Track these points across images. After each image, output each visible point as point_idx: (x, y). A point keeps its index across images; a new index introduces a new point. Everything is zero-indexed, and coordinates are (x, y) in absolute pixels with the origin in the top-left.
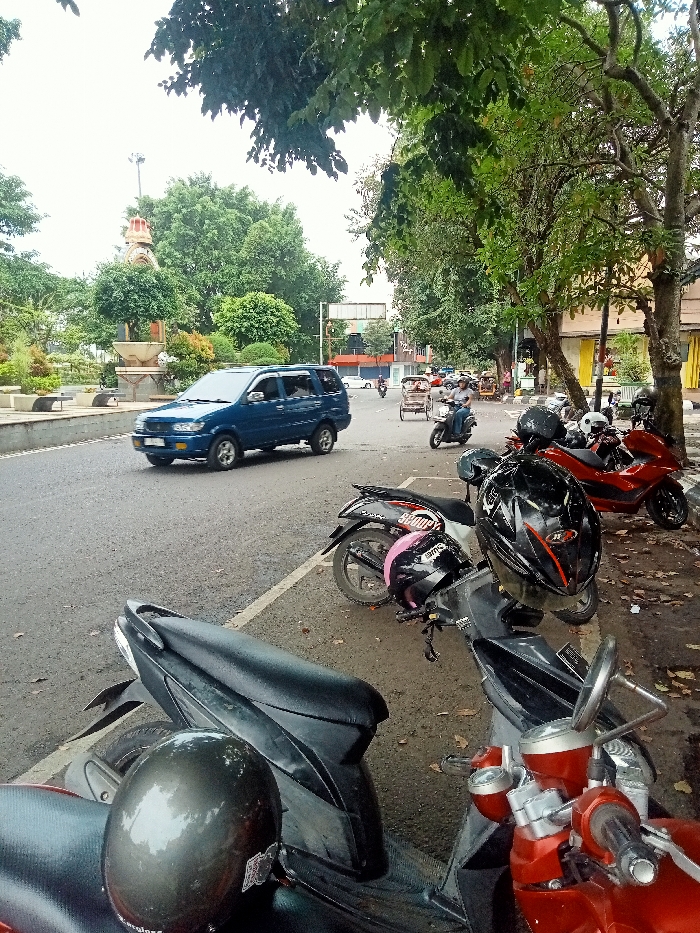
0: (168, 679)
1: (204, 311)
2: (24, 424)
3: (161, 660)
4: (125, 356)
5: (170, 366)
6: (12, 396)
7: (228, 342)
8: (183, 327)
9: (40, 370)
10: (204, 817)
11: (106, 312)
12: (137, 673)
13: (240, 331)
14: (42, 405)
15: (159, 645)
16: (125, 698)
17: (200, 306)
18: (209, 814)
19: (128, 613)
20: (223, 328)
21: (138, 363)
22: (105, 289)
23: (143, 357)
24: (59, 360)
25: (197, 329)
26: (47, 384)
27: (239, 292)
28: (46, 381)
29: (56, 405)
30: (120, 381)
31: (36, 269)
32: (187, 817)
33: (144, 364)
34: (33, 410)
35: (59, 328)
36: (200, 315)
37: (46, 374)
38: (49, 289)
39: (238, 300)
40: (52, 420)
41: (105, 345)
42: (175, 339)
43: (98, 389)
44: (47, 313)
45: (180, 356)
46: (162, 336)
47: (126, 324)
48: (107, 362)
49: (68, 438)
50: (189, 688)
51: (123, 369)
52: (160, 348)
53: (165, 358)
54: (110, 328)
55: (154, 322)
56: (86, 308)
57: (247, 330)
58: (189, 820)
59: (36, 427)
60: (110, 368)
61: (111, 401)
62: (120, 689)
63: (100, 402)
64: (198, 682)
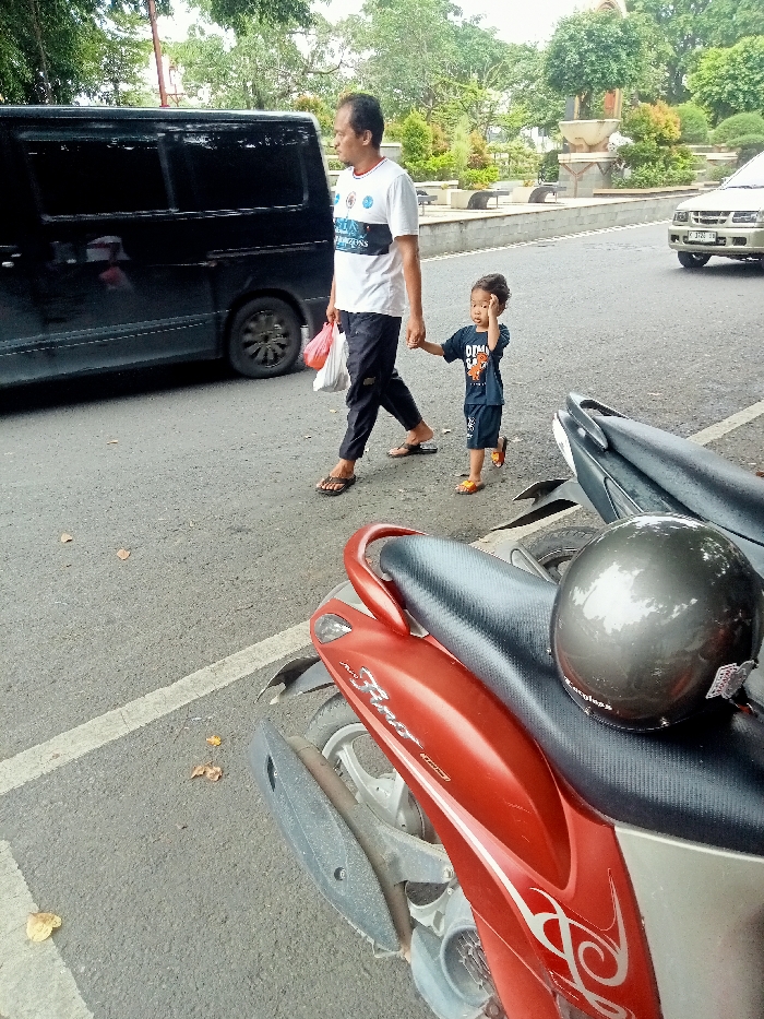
0: (608, 482)
1: (676, 73)
2: (459, 222)
3: (603, 460)
4: (571, 139)
5: (623, 150)
6: (450, 191)
7: (702, 114)
8: (644, 98)
9: (479, 162)
10: (670, 611)
11: (556, 83)
12: (574, 470)
13: (720, 100)
14: (477, 203)
15: (603, 444)
16: (557, 495)
17: (671, 67)
18: (676, 608)
19: (571, 406)
20: (697, 95)
21: (585, 148)
22: (558, 52)
23: (591, 140)
24: (499, 150)
25: (663, 98)
26: (484, 177)
27: (729, 40)
28: (483, 174)
29: (491, 202)
30: (562, 172)
31: (484, 36)
32: (649, 605)
33: (591, 148)
34: (468, 208)
35: (502, 110)
36: (668, 80)
37: (484, 166)
38: (495, 60)
39: (726, 51)
40: (485, 219)
41: (548, 128)
42: (635, 114)
43: (536, 184)
44: (490, 90)
45: (637, 138)
46: (618, 109)
47: (577, 98)
48: (548, 150)
49: (499, 239)
50: (633, 494)
51: (567, 156)
52: (614, 126)
53: (618, 140)
54: (559, 104)
55: (611, 92)
56: (533, 80)
57: (732, 95)
58: (653, 609)
59: (470, 226)
60: (552, 158)
61: (549, 197)
62: (552, 486)
63: (537, 197)
64: (643, 490)
